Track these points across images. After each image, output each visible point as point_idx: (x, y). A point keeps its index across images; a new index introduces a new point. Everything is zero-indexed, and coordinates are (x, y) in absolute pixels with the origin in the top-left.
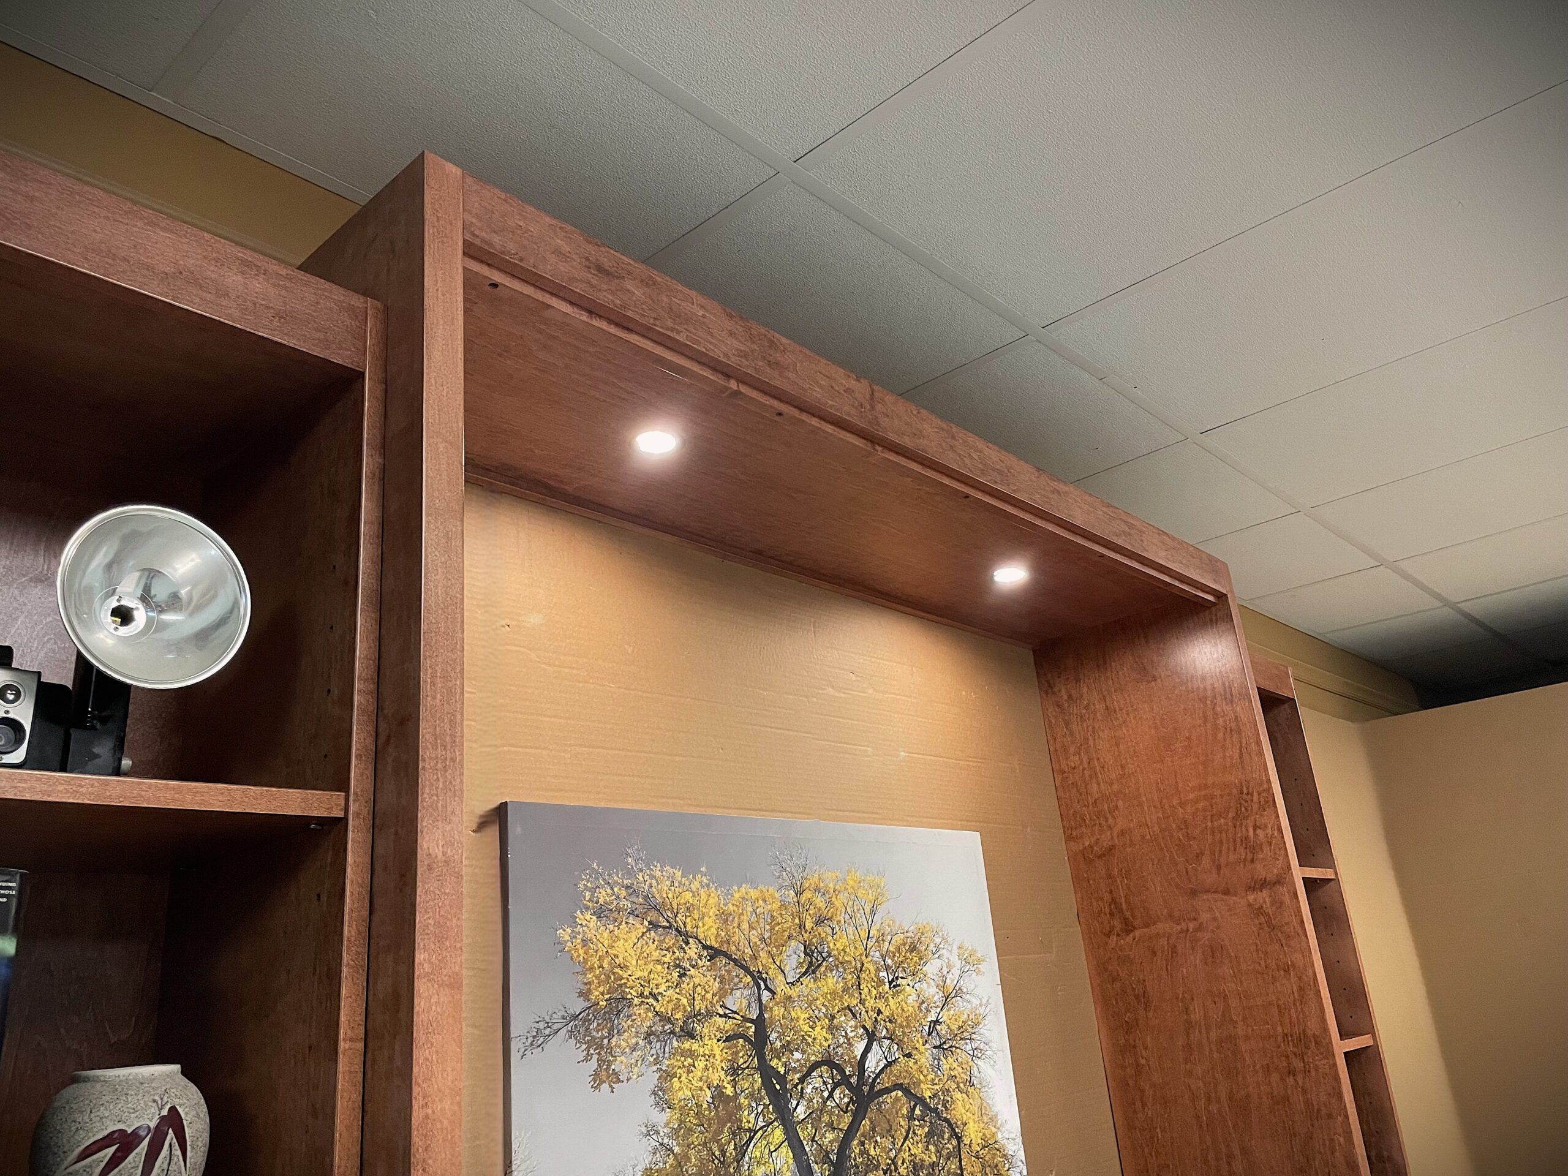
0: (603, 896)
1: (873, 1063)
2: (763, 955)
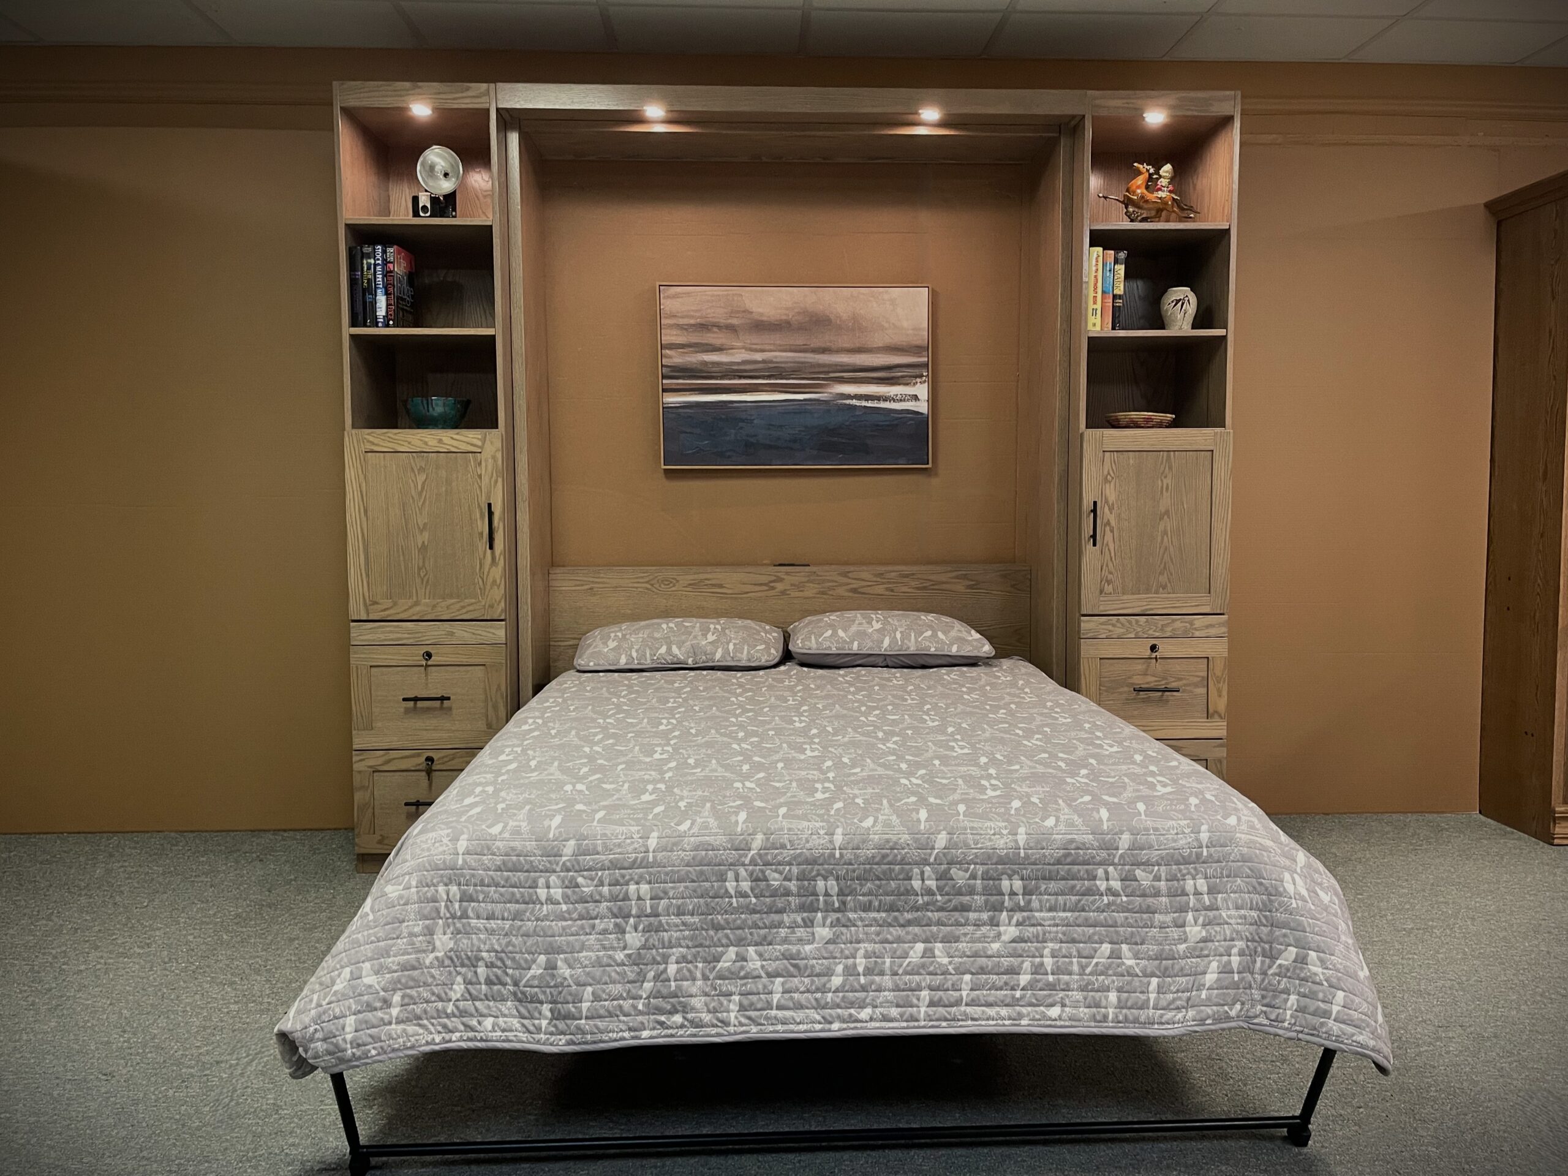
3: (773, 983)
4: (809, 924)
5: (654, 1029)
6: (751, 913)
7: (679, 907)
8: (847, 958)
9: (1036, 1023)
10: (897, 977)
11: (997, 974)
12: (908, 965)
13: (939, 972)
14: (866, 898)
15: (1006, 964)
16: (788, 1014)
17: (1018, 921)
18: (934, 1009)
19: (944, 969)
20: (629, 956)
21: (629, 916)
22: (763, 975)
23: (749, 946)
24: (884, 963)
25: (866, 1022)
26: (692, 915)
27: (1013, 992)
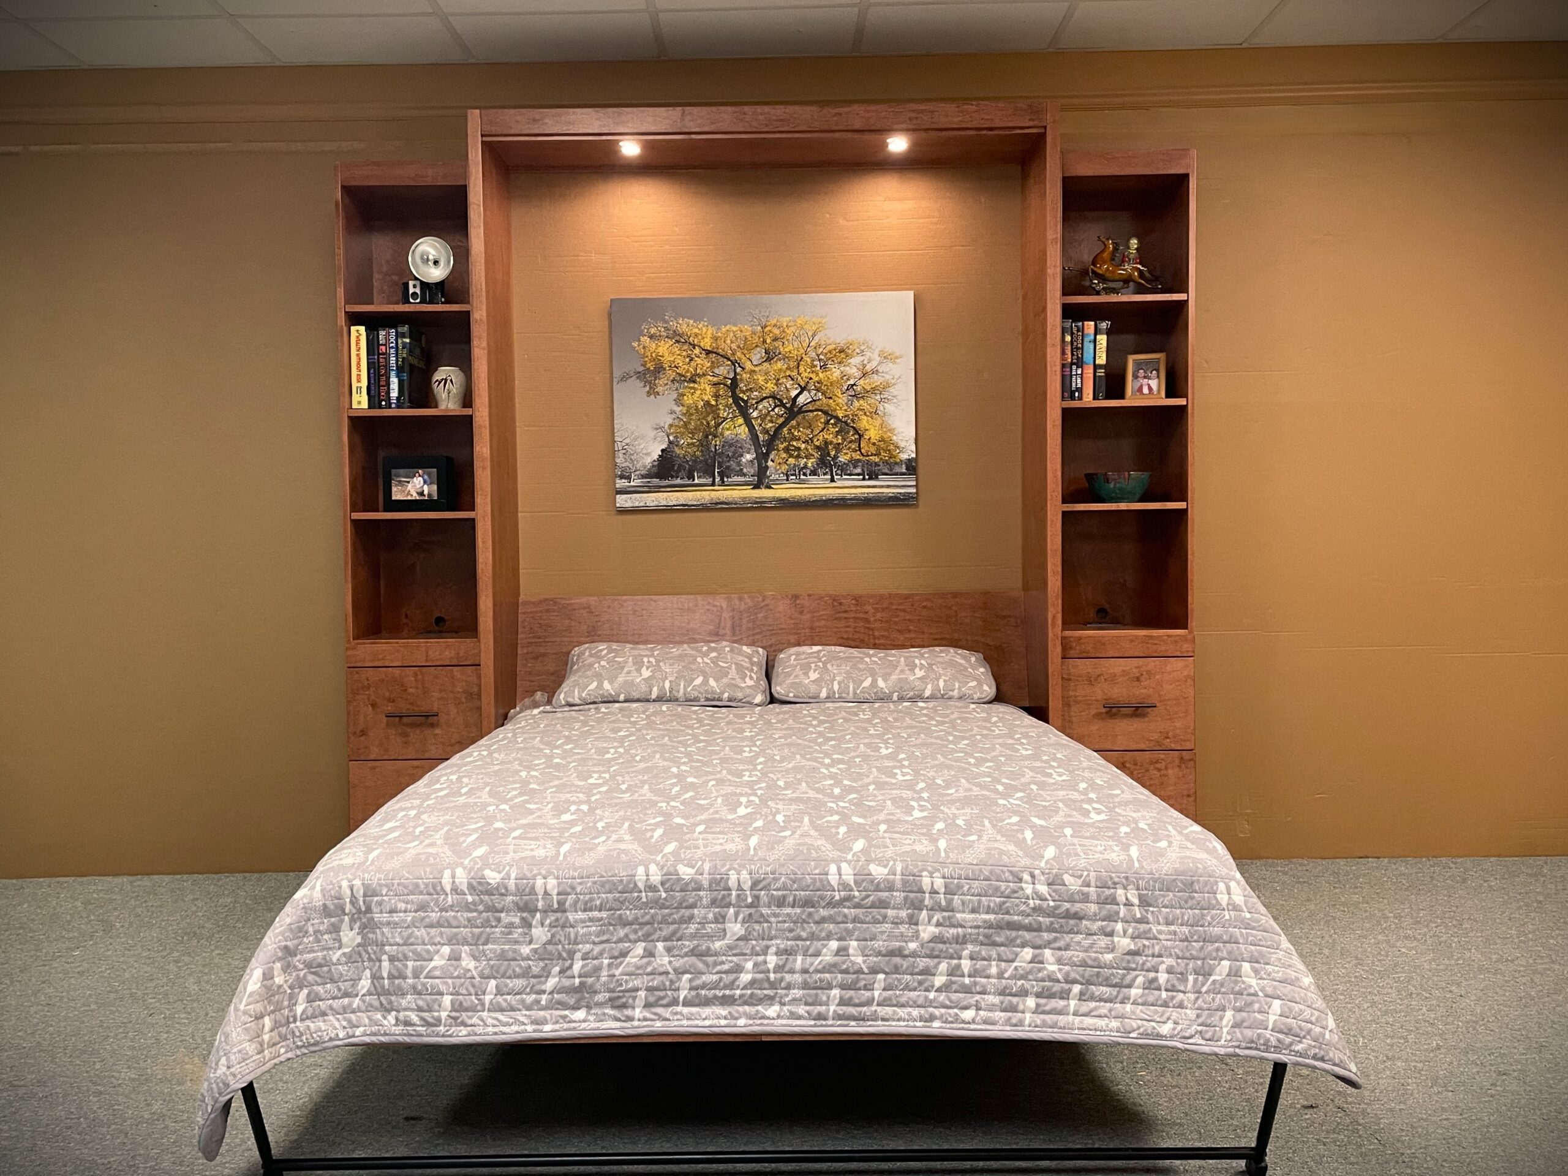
0: (653, 331)
1: (801, 400)
2: (739, 354)
3: (680, 979)
4: (721, 920)
5: (557, 1022)
6: (661, 908)
7: (586, 903)
8: (758, 955)
9: (948, 1025)
10: (807, 976)
11: (912, 974)
12: (820, 963)
13: (851, 970)
14: (780, 893)
15: (922, 964)
16: (694, 1010)
17: (938, 920)
18: (844, 1008)
19: (856, 967)
20: (535, 951)
21: (536, 910)
22: (671, 971)
23: (658, 941)
24: (795, 960)
25: (774, 1019)
26: (600, 910)
27: (927, 993)
